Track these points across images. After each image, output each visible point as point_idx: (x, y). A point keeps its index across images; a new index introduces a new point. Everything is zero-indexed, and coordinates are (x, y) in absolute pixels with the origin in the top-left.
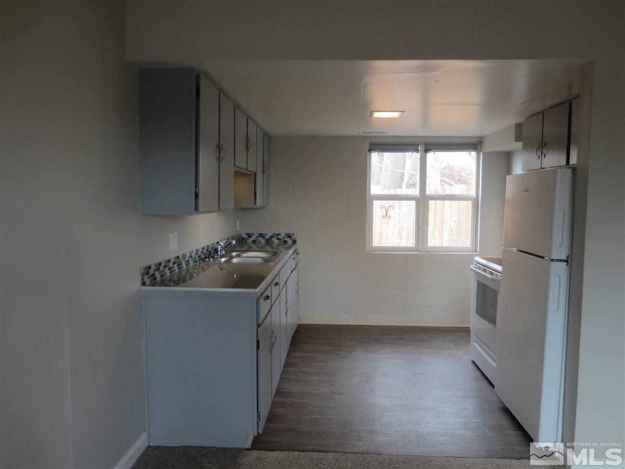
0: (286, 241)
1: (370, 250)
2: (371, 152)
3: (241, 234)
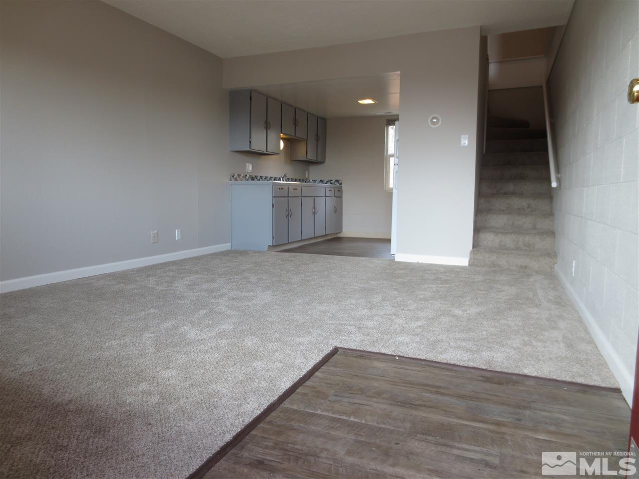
1: (388, 190)
2: (388, 126)
3: (309, 180)
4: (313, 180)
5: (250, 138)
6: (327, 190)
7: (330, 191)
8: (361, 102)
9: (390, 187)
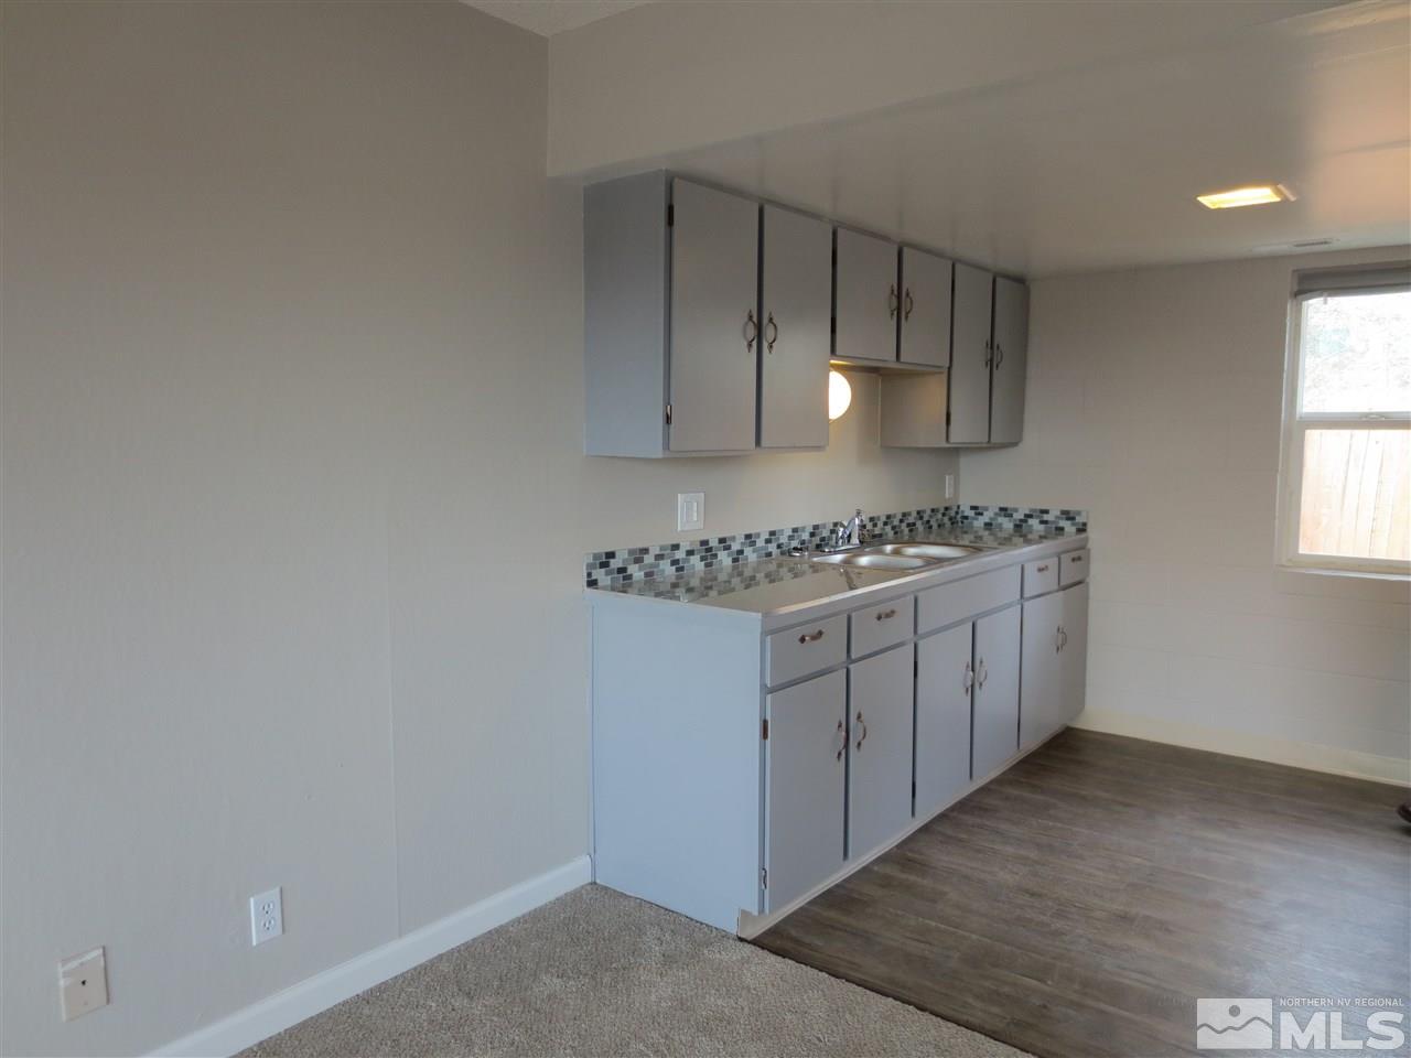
0: (1062, 529)
1: (1290, 564)
2: (1300, 297)
3: (959, 507)
4: (973, 508)
5: (667, 402)
6: (1031, 569)
7: (1040, 570)
8: (1212, 201)
9: (1301, 552)
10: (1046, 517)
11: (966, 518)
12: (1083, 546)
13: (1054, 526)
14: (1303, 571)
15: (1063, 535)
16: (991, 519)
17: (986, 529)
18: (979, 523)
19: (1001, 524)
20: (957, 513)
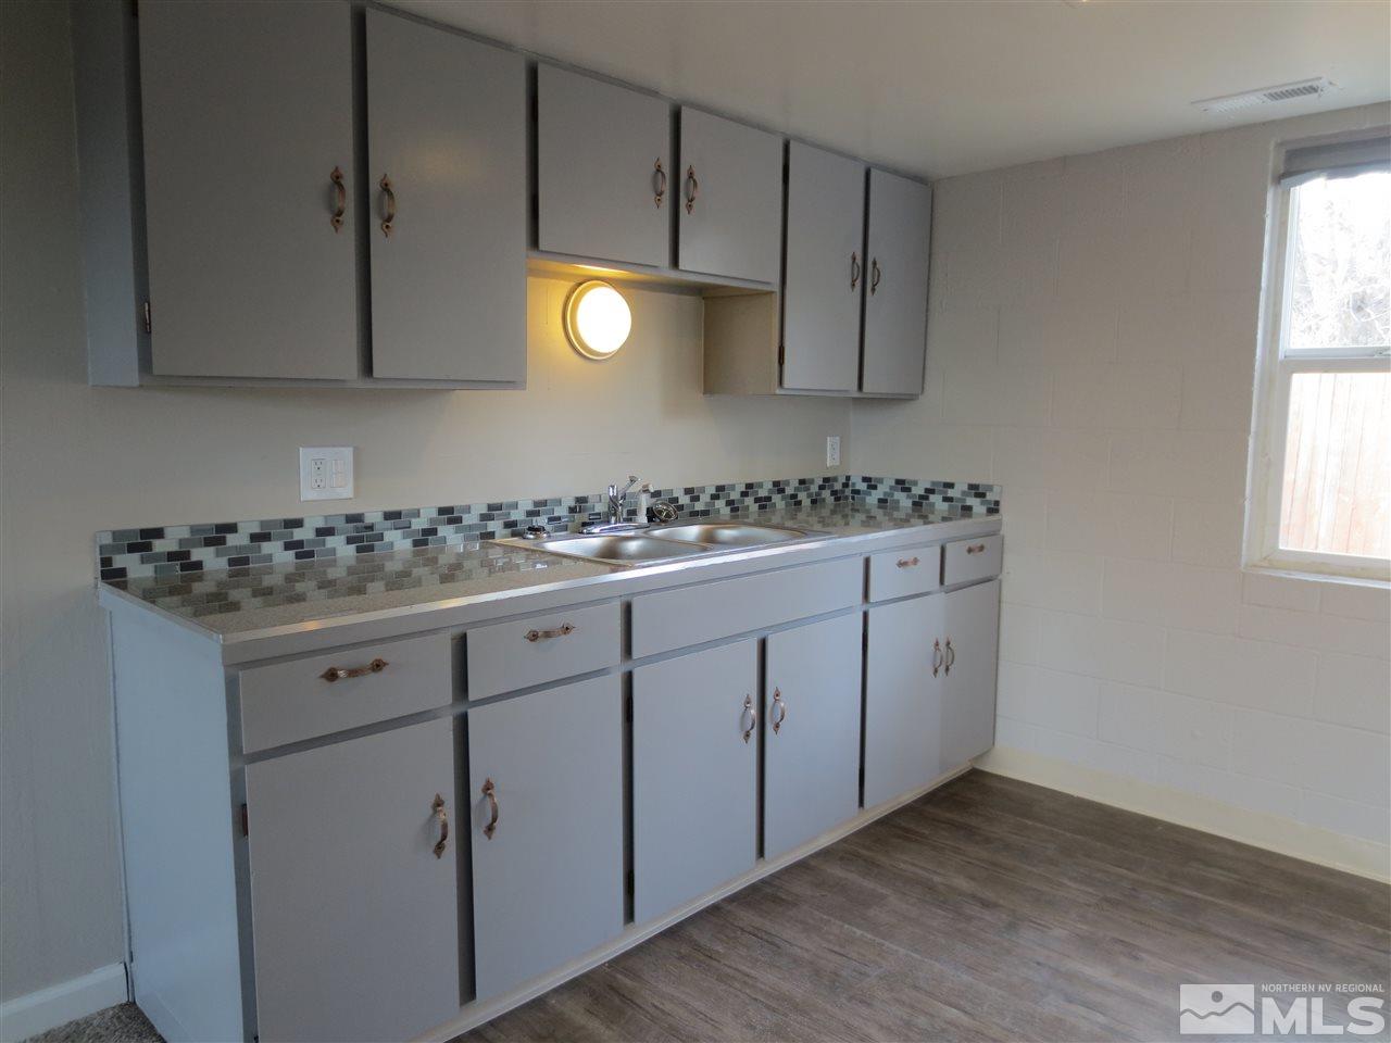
0: (969, 508)
1: (1265, 564)
2: (1285, 181)
3: (848, 478)
4: (865, 479)
7: (902, 564)
9: (1281, 548)
10: (950, 493)
11: (857, 492)
12: (994, 533)
13: (960, 505)
14: (1282, 574)
15: (970, 516)
16: (885, 493)
17: (879, 507)
18: (872, 499)
19: (898, 501)
20: (846, 485)
